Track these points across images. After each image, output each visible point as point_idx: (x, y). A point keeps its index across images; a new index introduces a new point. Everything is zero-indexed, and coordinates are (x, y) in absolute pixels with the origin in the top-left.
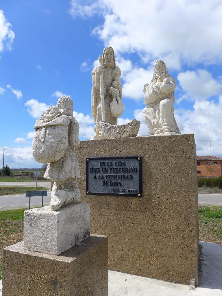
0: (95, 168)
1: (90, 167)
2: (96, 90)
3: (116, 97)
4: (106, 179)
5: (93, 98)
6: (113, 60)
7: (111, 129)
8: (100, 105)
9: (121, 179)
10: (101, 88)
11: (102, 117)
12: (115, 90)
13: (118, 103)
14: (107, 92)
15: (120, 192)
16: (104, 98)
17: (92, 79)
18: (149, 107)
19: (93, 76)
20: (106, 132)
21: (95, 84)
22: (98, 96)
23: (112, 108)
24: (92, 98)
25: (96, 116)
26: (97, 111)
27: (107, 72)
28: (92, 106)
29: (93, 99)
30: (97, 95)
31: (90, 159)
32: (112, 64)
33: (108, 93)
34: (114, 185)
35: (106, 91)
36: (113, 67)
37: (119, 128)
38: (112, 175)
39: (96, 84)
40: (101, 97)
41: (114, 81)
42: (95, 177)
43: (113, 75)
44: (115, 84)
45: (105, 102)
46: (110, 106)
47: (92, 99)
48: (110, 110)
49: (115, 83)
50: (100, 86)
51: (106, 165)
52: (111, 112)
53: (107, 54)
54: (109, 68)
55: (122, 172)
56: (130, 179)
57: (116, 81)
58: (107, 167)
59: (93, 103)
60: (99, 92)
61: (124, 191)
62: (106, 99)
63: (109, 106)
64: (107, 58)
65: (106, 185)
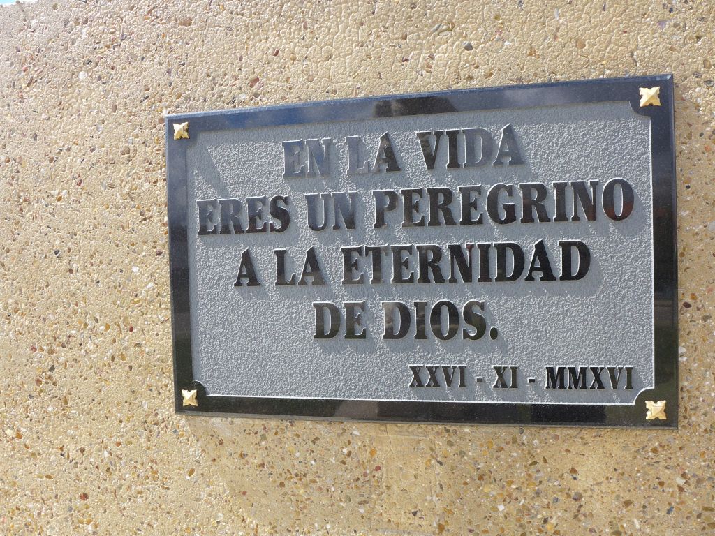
0: (242, 196)
1: (203, 192)
4: (348, 280)
9: (485, 277)
15: (478, 389)
31: (199, 125)
34: (421, 335)
38: (398, 251)
42: (249, 275)
51: (345, 164)
55: (495, 218)
56: (567, 275)
58: (347, 188)
61: (508, 378)
65: (351, 335)
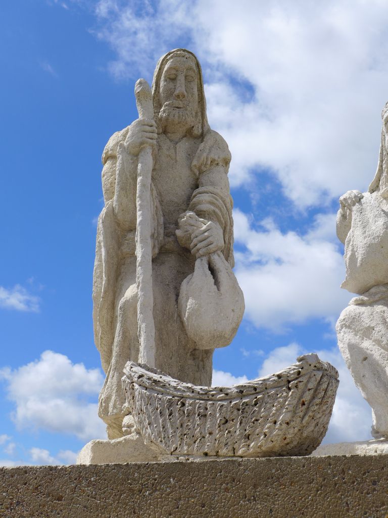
2: (119, 225)
3: (209, 254)
5: (100, 261)
6: (195, 106)
7: (183, 404)
8: (131, 291)
10: (139, 213)
11: (142, 348)
12: (205, 225)
13: (217, 283)
14: (167, 235)
16: (154, 260)
17: (103, 179)
18: (372, 304)
19: (106, 167)
20: (156, 420)
21: (115, 198)
22: (125, 249)
23: (190, 304)
24: (97, 258)
25: (112, 343)
26: (119, 319)
27: (169, 149)
28: (94, 294)
29: (100, 266)
30: (120, 245)
32: (191, 120)
33: (171, 239)
35: (162, 231)
36: (197, 131)
37: (225, 403)
39: (119, 197)
40: (139, 253)
41: (200, 189)
43: (195, 162)
44: (203, 199)
45: (157, 278)
46: (177, 295)
47: (96, 263)
48: (180, 316)
49: (206, 197)
50: (138, 203)
52: (182, 322)
53: (172, 79)
54: (178, 136)
57: (210, 188)
59: (100, 281)
60: (130, 235)
62: (163, 263)
63: (173, 297)
64: (170, 94)
